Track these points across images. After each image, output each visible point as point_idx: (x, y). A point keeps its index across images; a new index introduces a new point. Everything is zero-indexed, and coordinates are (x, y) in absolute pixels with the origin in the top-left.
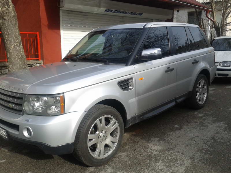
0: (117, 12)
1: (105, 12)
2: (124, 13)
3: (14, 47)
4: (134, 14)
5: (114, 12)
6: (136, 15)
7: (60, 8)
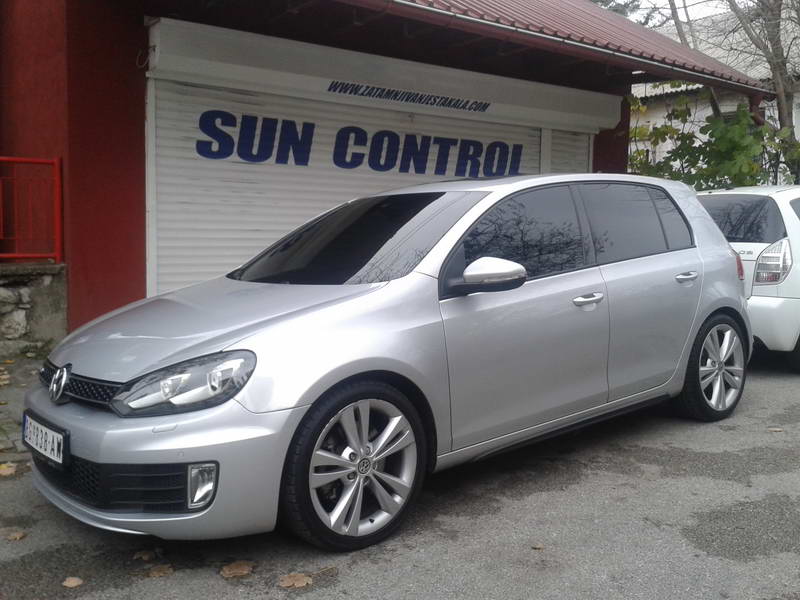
0: (380, 96)
1: (331, 92)
2: (411, 97)
4: (454, 106)
5: (369, 94)
6: (464, 107)
7: (148, 75)
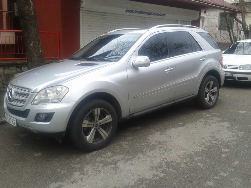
3: (33, 45)
7: (80, 9)
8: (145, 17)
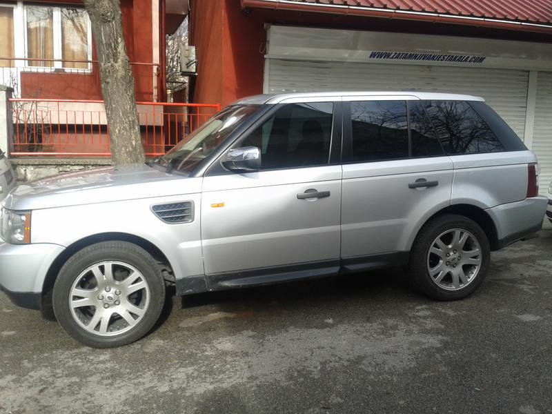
0: (405, 58)
1: (371, 59)
2: (426, 57)
3: (119, 131)
4: (458, 60)
5: (397, 57)
6: (466, 61)
7: (265, 57)
8: (429, 67)
